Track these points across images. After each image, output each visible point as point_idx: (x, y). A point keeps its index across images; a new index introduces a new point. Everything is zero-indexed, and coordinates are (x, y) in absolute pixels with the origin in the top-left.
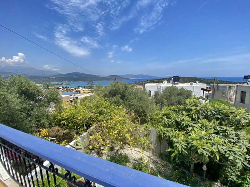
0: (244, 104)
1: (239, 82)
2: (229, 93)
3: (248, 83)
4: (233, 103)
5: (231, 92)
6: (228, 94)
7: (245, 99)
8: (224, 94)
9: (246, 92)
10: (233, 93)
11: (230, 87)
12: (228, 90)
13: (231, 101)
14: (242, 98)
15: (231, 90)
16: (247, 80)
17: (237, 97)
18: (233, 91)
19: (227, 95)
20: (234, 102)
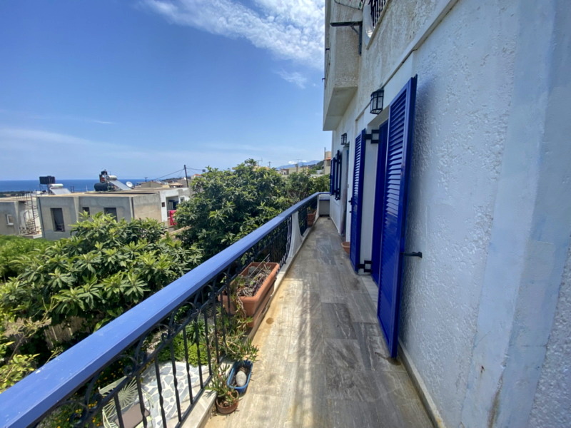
0: (64, 231)
1: (8, 193)
2: (22, 215)
3: (53, 191)
4: (40, 235)
5: (27, 214)
6: (23, 220)
7: (63, 222)
8: (10, 222)
9: (61, 209)
10: (31, 215)
11: (22, 203)
12: (19, 211)
13: (32, 233)
14: (56, 223)
15: (24, 209)
16: (50, 185)
17: (45, 221)
18: (31, 211)
19: (20, 222)
20: (41, 233)
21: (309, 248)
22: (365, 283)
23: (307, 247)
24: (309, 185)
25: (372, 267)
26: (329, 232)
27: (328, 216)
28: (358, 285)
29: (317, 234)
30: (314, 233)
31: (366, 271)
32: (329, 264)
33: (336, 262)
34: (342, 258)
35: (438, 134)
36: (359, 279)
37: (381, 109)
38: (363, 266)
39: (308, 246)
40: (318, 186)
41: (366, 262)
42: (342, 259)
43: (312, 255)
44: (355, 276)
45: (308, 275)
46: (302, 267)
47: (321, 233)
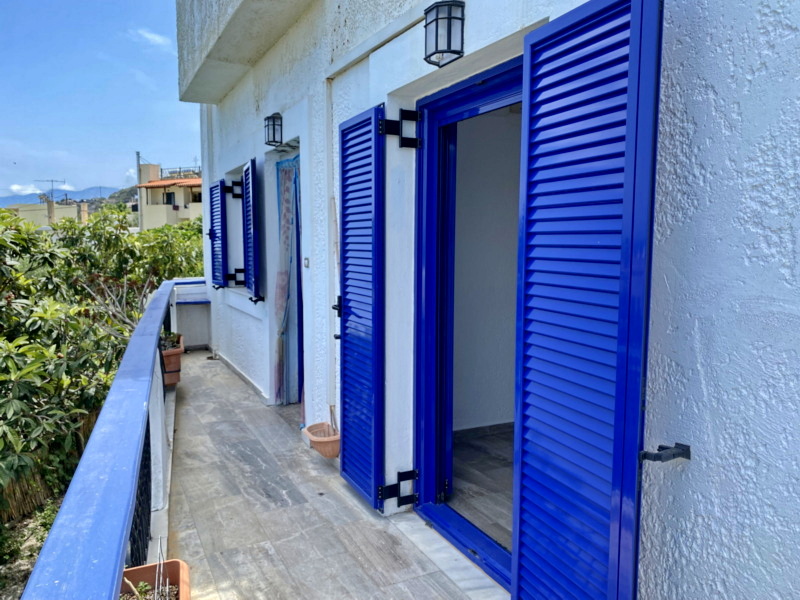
21: (196, 463)
22: (415, 538)
23: (189, 461)
24: (123, 261)
25: (416, 487)
26: (233, 398)
27: (206, 348)
28: (399, 550)
29: (200, 409)
30: (190, 408)
31: (402, 501)
32: (284, 503)
33: (303, 489)
34: (314, 473)
35: (731, 127)
36: (391, 530)
37: (460, 53)
38: (394, 491)
39: (188, 455)
40: (155, 261)
41: (402, 476)
42: (314, 480)
43: (218, 485)
44: (379, 524)
45: (240, 558)
46: (206, 536)
47: (211, 406)
